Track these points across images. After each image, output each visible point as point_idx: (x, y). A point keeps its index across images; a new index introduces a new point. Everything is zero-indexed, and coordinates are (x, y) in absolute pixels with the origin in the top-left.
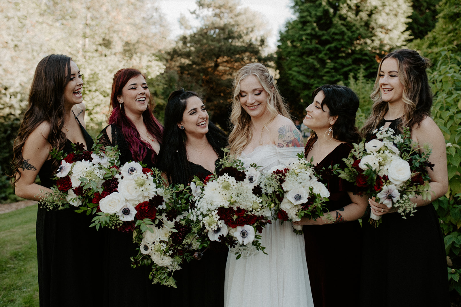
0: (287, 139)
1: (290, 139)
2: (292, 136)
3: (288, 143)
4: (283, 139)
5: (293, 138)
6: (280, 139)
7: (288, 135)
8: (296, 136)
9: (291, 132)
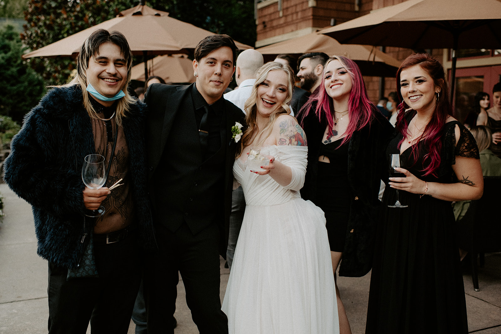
0: (290, 134)
1: (293, 134)
2: (295, 130)
3: (291, 137)
4: (286, 134)
5: (296, 133)
6: (282, 134)
7: (290, 129)
8: (299, 131)
9: (293, 126)
